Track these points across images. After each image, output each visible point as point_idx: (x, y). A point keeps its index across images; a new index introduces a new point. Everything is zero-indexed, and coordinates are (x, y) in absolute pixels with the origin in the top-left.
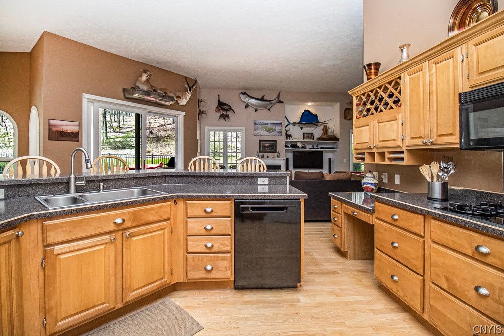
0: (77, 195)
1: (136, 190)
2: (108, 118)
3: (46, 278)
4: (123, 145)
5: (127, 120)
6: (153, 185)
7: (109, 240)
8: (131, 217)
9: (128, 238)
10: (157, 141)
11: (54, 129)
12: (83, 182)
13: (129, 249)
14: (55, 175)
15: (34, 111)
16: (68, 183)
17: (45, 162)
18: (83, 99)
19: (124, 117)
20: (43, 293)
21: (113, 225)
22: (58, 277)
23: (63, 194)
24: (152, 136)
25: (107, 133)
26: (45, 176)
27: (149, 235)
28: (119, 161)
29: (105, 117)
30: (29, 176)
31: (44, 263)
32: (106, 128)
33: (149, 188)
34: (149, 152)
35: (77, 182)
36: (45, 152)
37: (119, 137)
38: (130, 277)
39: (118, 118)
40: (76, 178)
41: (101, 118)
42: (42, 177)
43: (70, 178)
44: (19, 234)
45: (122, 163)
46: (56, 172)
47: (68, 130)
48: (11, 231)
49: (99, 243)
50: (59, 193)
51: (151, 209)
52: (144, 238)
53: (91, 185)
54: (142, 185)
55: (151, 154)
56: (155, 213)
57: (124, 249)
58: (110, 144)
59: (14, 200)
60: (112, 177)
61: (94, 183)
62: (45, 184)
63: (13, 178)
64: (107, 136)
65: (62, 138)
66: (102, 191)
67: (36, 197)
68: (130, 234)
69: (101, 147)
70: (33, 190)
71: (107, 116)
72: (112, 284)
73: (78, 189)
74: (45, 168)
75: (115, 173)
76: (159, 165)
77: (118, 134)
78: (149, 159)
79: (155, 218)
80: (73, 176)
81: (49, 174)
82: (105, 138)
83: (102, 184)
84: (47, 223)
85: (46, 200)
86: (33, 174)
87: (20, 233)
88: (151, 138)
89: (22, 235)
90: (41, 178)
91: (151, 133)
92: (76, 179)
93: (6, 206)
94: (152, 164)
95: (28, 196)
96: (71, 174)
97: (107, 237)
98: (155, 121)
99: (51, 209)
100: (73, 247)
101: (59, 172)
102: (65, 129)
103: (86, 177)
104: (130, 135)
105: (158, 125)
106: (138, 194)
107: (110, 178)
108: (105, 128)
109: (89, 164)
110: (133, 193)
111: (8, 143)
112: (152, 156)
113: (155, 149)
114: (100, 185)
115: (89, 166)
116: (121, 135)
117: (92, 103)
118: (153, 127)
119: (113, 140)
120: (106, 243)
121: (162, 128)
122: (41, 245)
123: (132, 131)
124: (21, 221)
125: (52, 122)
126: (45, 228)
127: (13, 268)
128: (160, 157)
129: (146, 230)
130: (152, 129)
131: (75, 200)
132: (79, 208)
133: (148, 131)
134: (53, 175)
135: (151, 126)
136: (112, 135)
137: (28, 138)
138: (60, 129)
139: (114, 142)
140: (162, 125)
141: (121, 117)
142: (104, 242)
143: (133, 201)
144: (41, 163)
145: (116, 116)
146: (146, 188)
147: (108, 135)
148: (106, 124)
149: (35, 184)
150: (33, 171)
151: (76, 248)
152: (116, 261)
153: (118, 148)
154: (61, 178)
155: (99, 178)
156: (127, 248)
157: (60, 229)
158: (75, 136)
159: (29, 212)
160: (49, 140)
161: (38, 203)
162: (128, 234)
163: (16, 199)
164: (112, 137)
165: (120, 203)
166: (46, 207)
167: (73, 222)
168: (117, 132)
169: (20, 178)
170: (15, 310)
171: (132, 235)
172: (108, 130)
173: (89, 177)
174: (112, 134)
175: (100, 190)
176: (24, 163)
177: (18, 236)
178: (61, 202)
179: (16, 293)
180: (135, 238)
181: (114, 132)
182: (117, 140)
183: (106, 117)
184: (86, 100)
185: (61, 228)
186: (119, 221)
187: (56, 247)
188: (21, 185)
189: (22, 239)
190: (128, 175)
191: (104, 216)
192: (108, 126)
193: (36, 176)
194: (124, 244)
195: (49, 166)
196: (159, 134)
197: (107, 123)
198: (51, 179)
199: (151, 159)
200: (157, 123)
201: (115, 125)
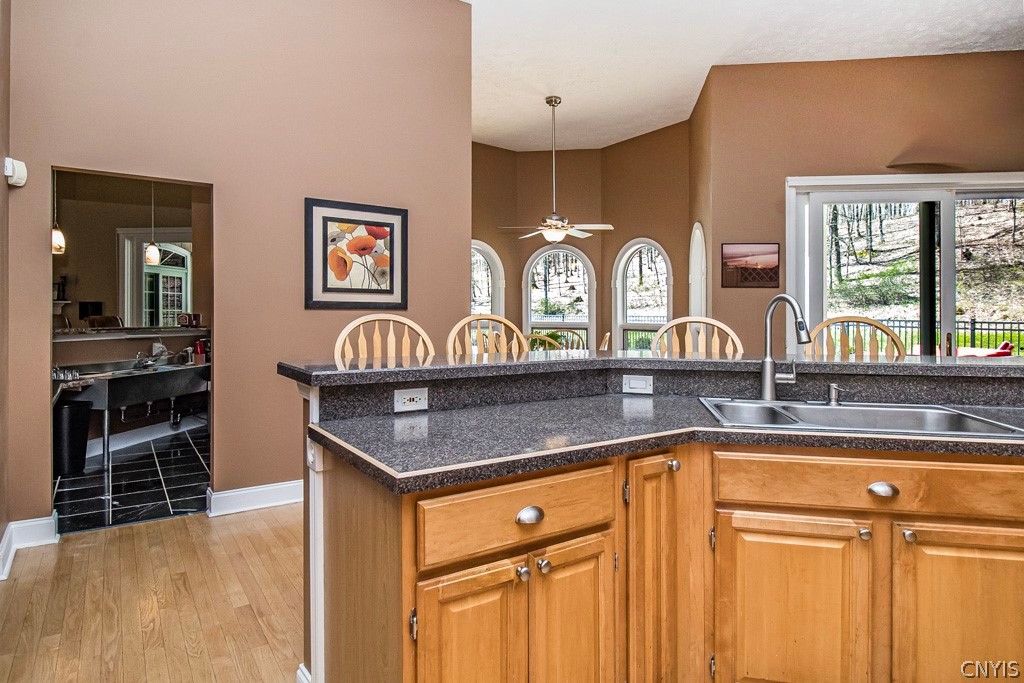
0: (777, 405)
1: (933, 414)
2: (843, 231)
3: (718, 573)
4: (882, 295)
5: (892, 229)
6: (986, 403)
7: (855, 534)
8: (919, 487)
9: (907, 543)
10: (986, 279)
11: (731, 264)
12: (792, 376)
13: (911, 578)
14: (734, 356)
15: (697, 233)
16: (758, 375)
17: (716, 329)
18: (787, 189)
19: (884, 223)
20: (711, 602)
21: (865, 495)
22: (739, 582)
23: (750, 399)
24: (970, 266)
25: (839, 268)
26: (716, 357)
27: (977, 555)
28: (879, 332)
29: (834, 229)
30: (690, 356)
31: (714, 540)
32: (838, 254)
33: (975, 412)
34: (961, 312)
35: (778, 376)
36: (716, 309)
37: (872, 275)
38: (915, 656)
39: (869, 228)
40: (775, 365)
41: (827, 232)
42: (711, 358)
43: (763, 365)
44: (672, 465)
45: (885, 336)
46: (735, 350)
47: (757, 265)
48: (661, 456)
49: (828, 533)
50: (741, 394)
51: (986, 476)
52: (961, 560)
53: (808, 385)
54: (948, 401)
55: (967, 317)
56: (1001, 494)
57: (897, 571)
58: (846, 293)
59: (667, 398)
60: (859, 371)
61: (814, 381)
62: (717, 372)
63: (666, 357)
64: (839, 276)
65: (747, 284)
66: (833, 403)
67: (702, 399)
68: (914, 535)
69: (826, 301)
70: (695, 382)
71: (839, 227)
72: (861, 648)
73: (781, 392)
74: (716, 341)
75: (867, 360)
76: (999, 350)
77: (867, 267)
78: (961, 332)
79: (1000, 509)
80: (768, 360)
81: (723, 353)
82: (835, 279)
83: (834, 385)
84: (720, 454)
85: (719, 407)
86: (697, 352)
87: (675, 463)
88: (966, 271)
89: (678, 469)
90: (709, 360)
91: (968, 256)
92: (776, 368)
93: (655, 407)
94: (973, 345)
95: (688, 394)
96: (766, 355)
97: (849, 522)
98: (982, 222)
99: (728, 427)
100: (770, 522)
101: (741, 350)
102: (752, 261)
103: (798, 365)
104: (901, 269)
105: (992, 231)
106: (938, 425)
107: (855, 372)
108: (834, 257)
109: (803, 334)
110: (920, 422)
111: (658, 299)
112: (974, 322)
113: (980, 305)
114: (829, 386)
115: (804, 338)
116: (876, 270)
117: (805, 197)
118: (973, 238)
119: (854, 283)
120: (848, 539)
121: (1006, 238)
122: (709, 500)
123: (908, 256)
124: (676, 440)
125: (729, 250)
126: (716, 465)
127: (663, 530)
128: (1000, 326)
129: (967, 536)
130: (970, 244)
131: (773, 416)
132: (784, 435)
133: (959, 252)
134: (730, 357)
135: (968, 237)
136: (852, 271)
137: (688, 285)
138: (742, 262)
139: (859, 288)
140: (1007, 231)
141: (876, 224)
142: (840, 533)
143: (924, 442)
144: (710, 328)
145: (862, 223)
146: (963, 410)
147: (844, 271)
148: (837, 244)
149: (699, 371)
150: (696, 348)
151: (777, 528)
152: (873, 597)
153: (869, 302)
154: (746, 364)
155: (827, 370)
156: (906, 572)
157: (743, 475)
158: (771, 278)
159: (690, 424)
160: (722, 286)
161: (704, 411)
162: (908, 533)
163: (669, 398)
164: (852, 277)
165: (885, 442)
166: (718, 421)
167: (771, 464)
168: (866, 264)
169: (676, 357)
170: (664, 614)
171: (919, 540)
172: (844, 260)
173: (804, 365)
174: (852, 269)
175: (830, 400)
176: (681, 330)
177: (671, 468)
178: (746, 415)
179: (667, 580)
180: (930, 551)
181: (858, 263)
182: (866, 283)
183: (837, 229)
184: (794, 190)
185: (746, 472)
186: (881, 489)
187: (736, 512)
188: (677, 371)
189: (678, 475)
190: (906, 367)
191: (841, 467)
192: (841, 250)
193: (701, 356)
194: (895, 555)
195: (724, 337)
196: (995, 258)
197: (841, 243)
198: (726, 363)
199: (969, 332)
200: (987, 226)
201: (860, 245)
